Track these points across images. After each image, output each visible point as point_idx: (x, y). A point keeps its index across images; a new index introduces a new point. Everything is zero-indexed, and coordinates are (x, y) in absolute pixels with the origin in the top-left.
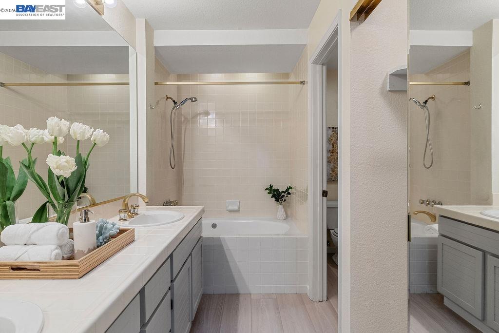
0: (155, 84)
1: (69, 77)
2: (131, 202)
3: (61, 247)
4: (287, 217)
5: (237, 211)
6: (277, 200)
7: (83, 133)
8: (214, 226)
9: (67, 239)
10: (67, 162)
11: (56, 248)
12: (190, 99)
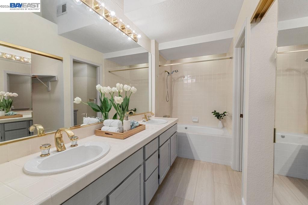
0: (159, 66)
1: (130, 66)
2: (147, 115)
3: (119, 128)
4: (224, 127)
5: (198, 122)
6: (218, 118)
7: (127, 89)
8: (186, 128)
9: (121, 126)
10: (120, 99)
11: (118, 128)
12: (175, 71)
